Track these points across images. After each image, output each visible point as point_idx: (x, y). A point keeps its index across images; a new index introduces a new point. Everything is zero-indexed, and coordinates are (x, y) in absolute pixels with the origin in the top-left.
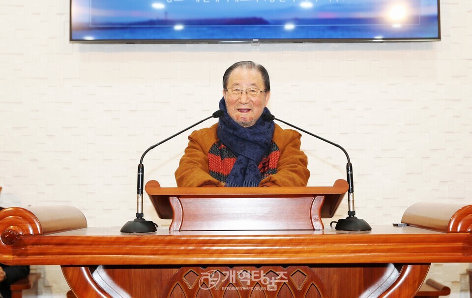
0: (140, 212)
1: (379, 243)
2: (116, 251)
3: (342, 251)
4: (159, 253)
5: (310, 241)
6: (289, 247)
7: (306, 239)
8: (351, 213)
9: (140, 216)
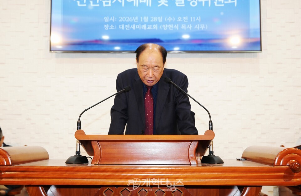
0: (78, 151)
1: (229, 172)
2: (59, 176)
3: (206, 177)
4: (87, 178)
5: (184, 171)
6: (171, 175)
7: (182, 170)
8: (211, 152)
9: (78, 153)
